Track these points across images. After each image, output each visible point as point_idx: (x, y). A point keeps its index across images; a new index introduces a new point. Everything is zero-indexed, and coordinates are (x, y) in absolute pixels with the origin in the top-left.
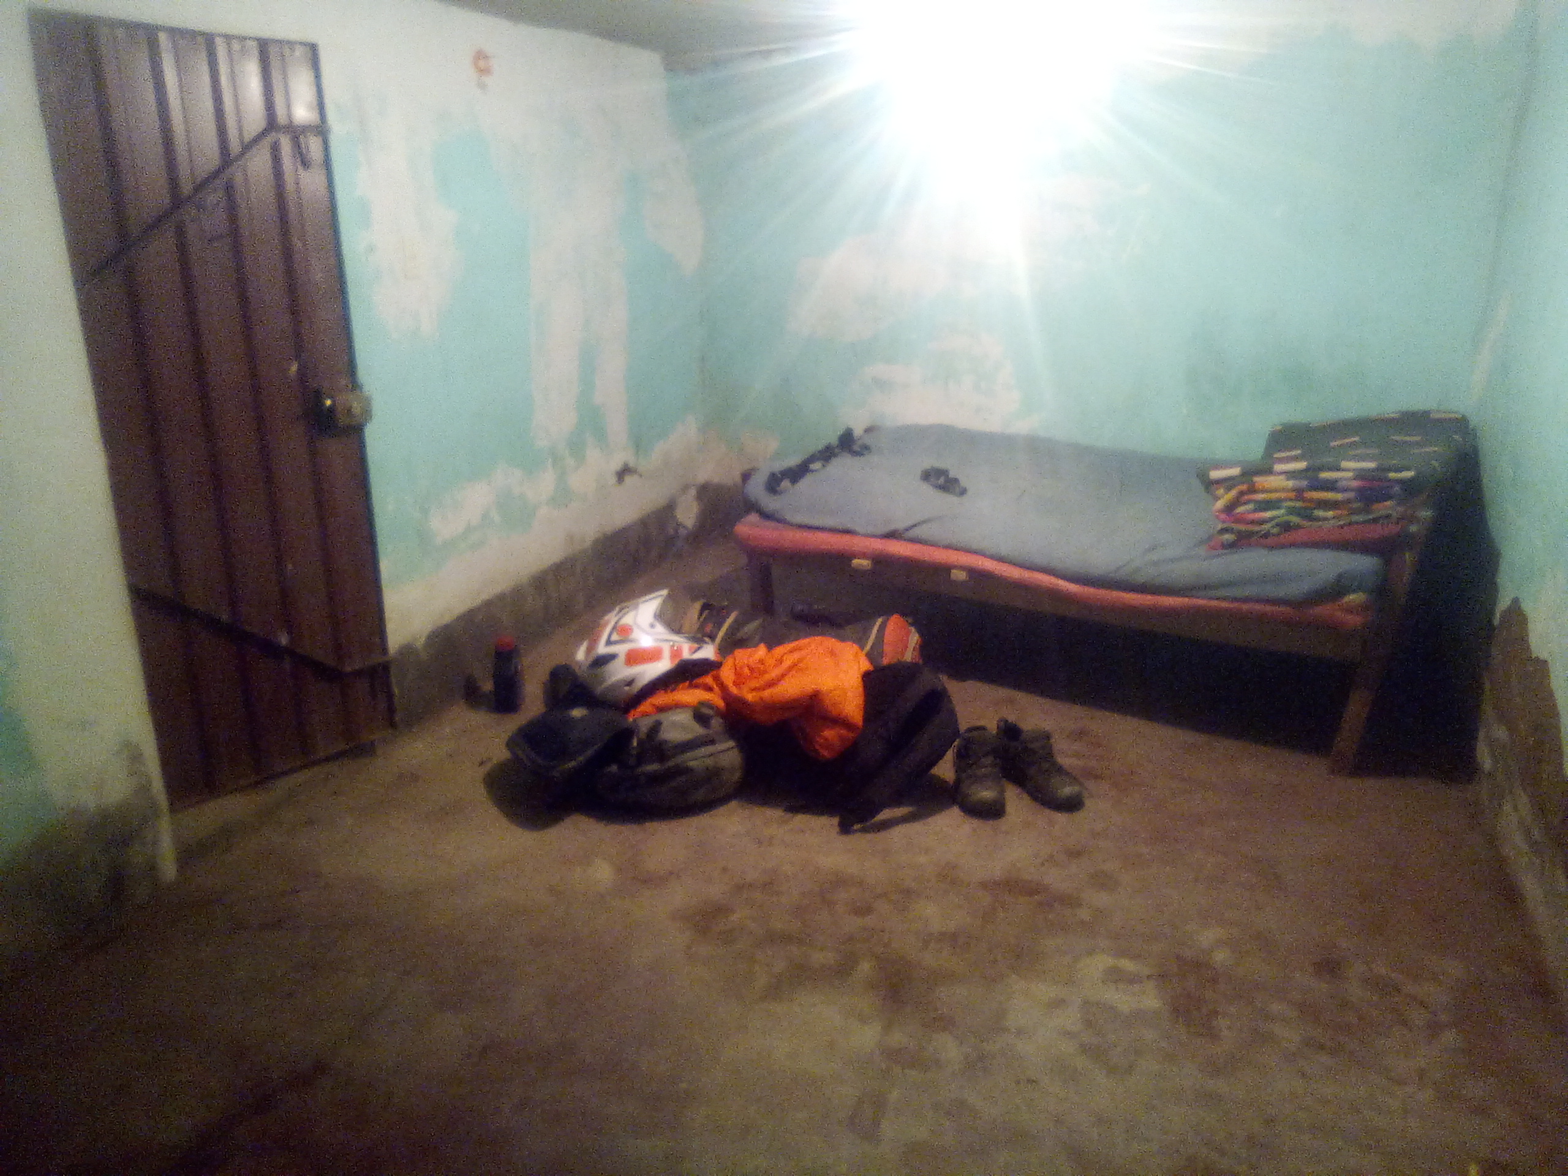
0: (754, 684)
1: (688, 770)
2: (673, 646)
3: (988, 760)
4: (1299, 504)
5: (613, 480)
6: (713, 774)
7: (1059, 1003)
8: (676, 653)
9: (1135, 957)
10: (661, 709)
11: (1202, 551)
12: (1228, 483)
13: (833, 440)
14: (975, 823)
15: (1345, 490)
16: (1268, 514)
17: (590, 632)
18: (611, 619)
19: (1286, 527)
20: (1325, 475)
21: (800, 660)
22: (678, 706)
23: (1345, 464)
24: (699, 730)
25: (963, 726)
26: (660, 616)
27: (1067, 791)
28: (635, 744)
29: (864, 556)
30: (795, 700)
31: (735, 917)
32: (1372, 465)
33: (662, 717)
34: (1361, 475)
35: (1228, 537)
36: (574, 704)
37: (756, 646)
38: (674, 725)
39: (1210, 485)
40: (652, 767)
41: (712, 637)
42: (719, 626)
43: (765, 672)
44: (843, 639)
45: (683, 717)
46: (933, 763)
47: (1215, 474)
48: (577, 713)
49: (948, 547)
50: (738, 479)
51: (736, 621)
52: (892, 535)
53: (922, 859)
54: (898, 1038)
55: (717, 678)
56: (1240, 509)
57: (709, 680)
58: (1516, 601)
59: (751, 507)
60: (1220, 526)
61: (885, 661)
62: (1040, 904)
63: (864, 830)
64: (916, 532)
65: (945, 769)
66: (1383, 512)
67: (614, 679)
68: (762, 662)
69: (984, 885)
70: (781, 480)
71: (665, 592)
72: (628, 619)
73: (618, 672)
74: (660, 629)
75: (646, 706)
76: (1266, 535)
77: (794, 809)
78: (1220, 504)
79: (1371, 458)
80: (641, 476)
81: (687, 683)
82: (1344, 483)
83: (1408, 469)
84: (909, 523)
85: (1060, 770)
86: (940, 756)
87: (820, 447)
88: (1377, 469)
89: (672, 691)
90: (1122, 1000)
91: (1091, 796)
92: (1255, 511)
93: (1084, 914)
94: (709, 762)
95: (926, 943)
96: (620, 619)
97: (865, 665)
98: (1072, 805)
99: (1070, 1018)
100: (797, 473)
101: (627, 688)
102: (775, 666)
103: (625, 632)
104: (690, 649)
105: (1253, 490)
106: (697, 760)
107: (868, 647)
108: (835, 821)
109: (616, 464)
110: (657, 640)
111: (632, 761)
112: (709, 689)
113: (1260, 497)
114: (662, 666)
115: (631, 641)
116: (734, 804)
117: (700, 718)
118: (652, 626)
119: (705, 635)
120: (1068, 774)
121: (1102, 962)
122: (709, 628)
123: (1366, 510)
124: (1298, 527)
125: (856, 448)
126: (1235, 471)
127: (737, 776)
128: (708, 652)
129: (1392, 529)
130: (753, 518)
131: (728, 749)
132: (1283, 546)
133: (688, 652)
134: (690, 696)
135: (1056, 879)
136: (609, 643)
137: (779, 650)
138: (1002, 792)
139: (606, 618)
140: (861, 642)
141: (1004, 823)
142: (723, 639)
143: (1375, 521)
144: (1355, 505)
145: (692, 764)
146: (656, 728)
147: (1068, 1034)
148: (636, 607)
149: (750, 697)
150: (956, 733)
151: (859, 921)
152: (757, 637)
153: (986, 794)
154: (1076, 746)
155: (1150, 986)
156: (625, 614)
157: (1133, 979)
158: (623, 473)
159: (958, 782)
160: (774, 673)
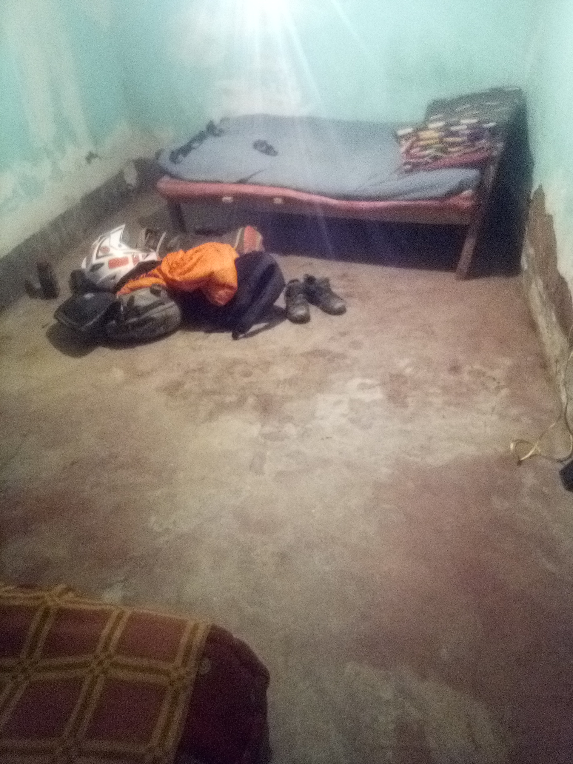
0: (179, 271)
1: (152, 319)
2: (133, 256)
3: (301, 295)
4: (441, 145)
5: (84, 162)
6: (166, 320)
7: (339, 402)
8: (135, 259)
9: (372, 377)
10: (133, 290)
11: (395, 176)
12: (406, 137)
13: (204, 129)
14: (297, 326)
15: (463, 135)
16: (427, 152)
17: (87, 252)
18: (97, 244)
19: (435, 158)
20: (453, 128)
21: (202, 256)
22: (141, 287)
23: (463, 121)
24: (154, 299)
25: (287, 281)
26: (123, 240)
27: (338, 305)
28: (122, 309)
29: (229, 195)
30: (202, 278)
31: (186, 386)
32: (474, 121)
33: (133, 293)
34: (471, 127)
35: (408, 167)
36: (86, 292)
37: (177, 251)
38: (142, 297)
39: (398, 138)
40: (135, 320)
41: (155, 248)
42: (157, 241)
43: (184, 264)
44: (222, 242)
45: (145, 293)
46: (275, 300)
47: (401, 132)
48: (88, 296)
49: (272, 186)
50: (154, 156)
51: (165, 238)
52: (242, 182)
53: (273, 347)
54: (268, 429)
55: (160, 271)
56: (413, 151)
57: (155, 271)
58: (540, 187)
59: (164, 172)
60: (404, 161)
61: (246, 251)
62: (329, 360)
63: (245, 337)
64: (255, 179)
65: (281, 302)
66: (481, 146)
67: (105, 277)
68: (182, 259)
69: (303, 355)
70: (178, 154)
71: (124, 226)
72: (106, 243)
73: (106, 272)
74: (124, 247)
75: (125, 289)
76: (427, 163)
77: (209, 331)
78: (403, 149)
79: (474, 116)
80: (100, 158)
81: (145, 274)
82: (462, 132)
83: (492, 121)
84: (250, 174)
85: (334, 296)
86: (278, 296)
87: (197, 133)
88: (478, 123)
89: (137, 279)
90: (366, 396)
91: (350, 306)
92: (421, 151)
93: (348, 361)
94: (163, 313)
95: (278, 385)
96: (101, 244)
97: (235, 255)
98: (340, 312)
99: (344, 408)
100: (186, 150)
101: (113, 281)
102: (189, 260)
103: (105, 251)
104: (143, 256)
105: (418, 140)
106: (156, 313)
107: (236, 246)
108: (230, 334)
109: (84, 152)
110: (125, 253)
111: (123, 318)
112: (156, 276)
113: (422, 143)
114: (130, 267)
115: (111, 255)
116: (179, 333)
117: (154, 292)
118: (120, 246)
119: (150, 247)
120: (339, 298)
121: (358, 381)
122: (152, 243)
123: (473, 146)
124: (441, 158)
125: (216, 132)
126: (409, 130)
127: (178, 319)
128: (153, 256)
129: (485, 154)
130: (166, 178)
131: (172, 307)
132: (433, 169)
133: (142, 257)
134: (146, 281)
135: (335, 347)
136: (98, 257)
137: (190, 252)
138: (308, 310)
139: (94, 243)
140: (232, 244)
141: (310, 325)
142: (160, 249)
143: (477, 151)
144: (468, 144)
145: (155, 316)
146: (132, 300)
147: (344, 415)
148: (109, 236)
149: (178, 278)
150: (285, 285)
151: (246, 380)
152: (179, 245)
153: (300, 312)
154: (342, 283)
155: (378, 389)
156: (103, 241)
157: (371, 387)
158: (90, 157)
159: (287, 308)
160: (189, 265)
